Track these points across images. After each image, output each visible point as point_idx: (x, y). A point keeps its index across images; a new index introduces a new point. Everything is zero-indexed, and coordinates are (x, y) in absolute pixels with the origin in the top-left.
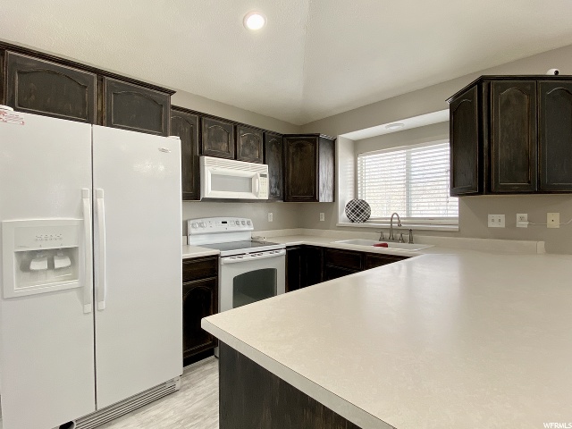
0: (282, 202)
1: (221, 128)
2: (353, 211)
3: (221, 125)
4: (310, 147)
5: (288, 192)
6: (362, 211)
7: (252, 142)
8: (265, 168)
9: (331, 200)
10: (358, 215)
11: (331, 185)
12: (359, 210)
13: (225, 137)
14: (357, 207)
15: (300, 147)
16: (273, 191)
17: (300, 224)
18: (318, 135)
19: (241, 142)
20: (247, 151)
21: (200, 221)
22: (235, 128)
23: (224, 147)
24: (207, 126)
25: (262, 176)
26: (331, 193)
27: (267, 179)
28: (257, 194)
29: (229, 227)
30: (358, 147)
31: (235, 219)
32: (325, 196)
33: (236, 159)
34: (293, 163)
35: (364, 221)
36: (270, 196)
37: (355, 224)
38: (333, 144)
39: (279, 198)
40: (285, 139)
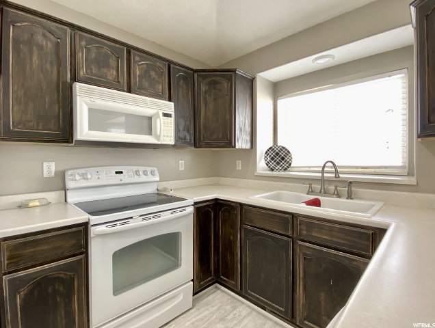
0: (193, 148)
1: (106, 50)
2: (272, 159)
3: (107, 45)
4: (225, 84)
5: (200, 138)
6: (283, 159)
7: (153, 74)
8: (170, 107)
9: (248, 146)
10: (278, 163)
11: (248, 129)
12: (279, 157)
13: (113, 62)
14: (277, 154)
15: (214, 84)
16: (181, 135)
17: (215, 173)
18: (234, 71)
19: (137, 71)
20: (146, 84)
21: (83, 171)
22: (129, 53)
23: (111, 74)
24: (83, 43)
25: (165, 115)
26: (248, 138)
27: (172, 120)
28: (158, 138)
29: (124, 178)
30: (278, 89)
31: (135, 168)
32: (242, 142)
33: (129, 91)
34: (206, 104)
35: (285, 170)
36: (176, 140)
37: (275, 173)
38: (251, 84)
39: (189, 144)
40: (196, 75)
